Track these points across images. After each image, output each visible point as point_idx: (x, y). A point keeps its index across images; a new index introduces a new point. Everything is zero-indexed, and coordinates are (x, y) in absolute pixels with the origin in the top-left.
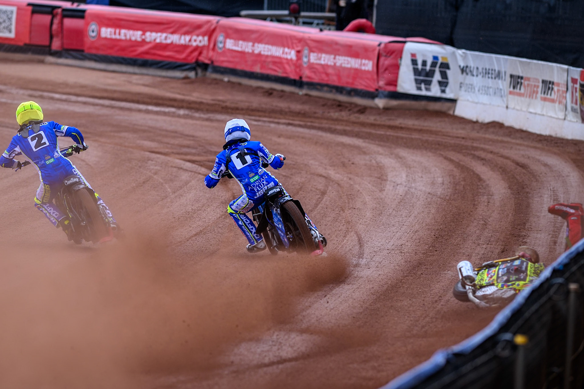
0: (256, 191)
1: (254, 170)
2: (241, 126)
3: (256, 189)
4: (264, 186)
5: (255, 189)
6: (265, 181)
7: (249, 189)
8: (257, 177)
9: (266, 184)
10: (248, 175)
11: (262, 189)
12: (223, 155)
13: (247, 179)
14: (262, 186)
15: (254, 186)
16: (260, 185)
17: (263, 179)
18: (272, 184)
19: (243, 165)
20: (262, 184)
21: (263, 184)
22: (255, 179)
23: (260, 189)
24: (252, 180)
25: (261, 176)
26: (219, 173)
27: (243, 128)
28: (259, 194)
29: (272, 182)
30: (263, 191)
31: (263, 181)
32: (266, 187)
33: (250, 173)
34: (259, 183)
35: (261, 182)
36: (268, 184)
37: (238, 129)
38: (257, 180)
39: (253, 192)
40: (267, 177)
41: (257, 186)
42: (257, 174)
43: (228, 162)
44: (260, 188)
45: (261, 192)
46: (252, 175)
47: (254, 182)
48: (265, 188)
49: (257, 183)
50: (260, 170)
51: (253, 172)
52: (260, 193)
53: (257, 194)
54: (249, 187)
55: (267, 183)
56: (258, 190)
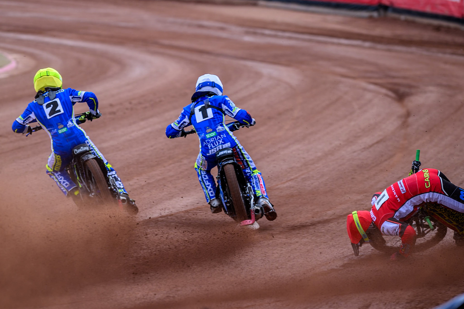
0: (210, 148)
1: (213, 126)
2: (212, 81)
3: (210, 145)
4: (219, 145)
5: (208, 145)
6: (221, 140)
7: (204, 144)
8: (214, 134)
9: (221, 143)
10: (206, 129)
11: (216, 147)
12: (189, 107)
13: (203, 134)
14: (216, 144)
15: (208, 142)
16: (214, 143)
17: (221, 137)
18: (228, 145)
19: (204, 118)
20: (217, 142)
21: (219, 142)
22: (212, 136)
23: (214, 147)
24: (208, 136)
25: (219, 134)
26: (181, 125)
27: (213, 83)
28: (212, 152)
29: (229, 143)
30: (216, 149)
31: (219, 139)
32: (221, 146)
33: (208, 129)
34: (214, 140)
35: (217, 139)
36: (224, 144)
37: (208, 84)
38: (213, 137)
39: (206, 148)
40: (225, 136)
41: (211, 143)
42: (214, 130)
43: (192, 115)
44: (214, 145)
45: (214, 150)
46: (209, 130)
47: (209, 139)
48: (219, 147)
49: (212, 139)
50: (220, 127)
51: (211, 128)
52: (212, 150)
53: (210, 151)
54: (204, 142)
55: (223, 142)
56: (211, 147)
